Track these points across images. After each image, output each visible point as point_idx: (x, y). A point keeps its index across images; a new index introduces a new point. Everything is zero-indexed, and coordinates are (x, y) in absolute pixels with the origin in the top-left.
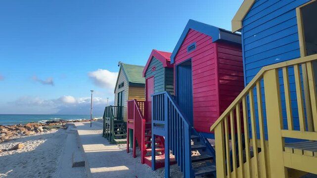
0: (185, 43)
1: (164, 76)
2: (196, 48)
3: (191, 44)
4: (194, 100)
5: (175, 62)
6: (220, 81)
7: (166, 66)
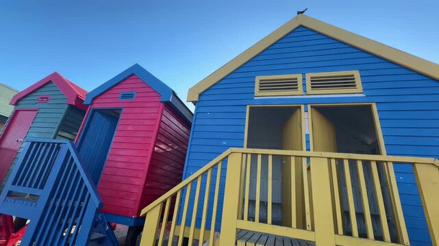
0: (120, 86)
1: (61, 116)
2: (134, 99)
3: (127, 92)
4: (106, 164)
5: (92, 104)
6: (156, 149)
7: (74, 103)
